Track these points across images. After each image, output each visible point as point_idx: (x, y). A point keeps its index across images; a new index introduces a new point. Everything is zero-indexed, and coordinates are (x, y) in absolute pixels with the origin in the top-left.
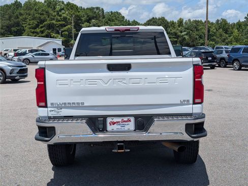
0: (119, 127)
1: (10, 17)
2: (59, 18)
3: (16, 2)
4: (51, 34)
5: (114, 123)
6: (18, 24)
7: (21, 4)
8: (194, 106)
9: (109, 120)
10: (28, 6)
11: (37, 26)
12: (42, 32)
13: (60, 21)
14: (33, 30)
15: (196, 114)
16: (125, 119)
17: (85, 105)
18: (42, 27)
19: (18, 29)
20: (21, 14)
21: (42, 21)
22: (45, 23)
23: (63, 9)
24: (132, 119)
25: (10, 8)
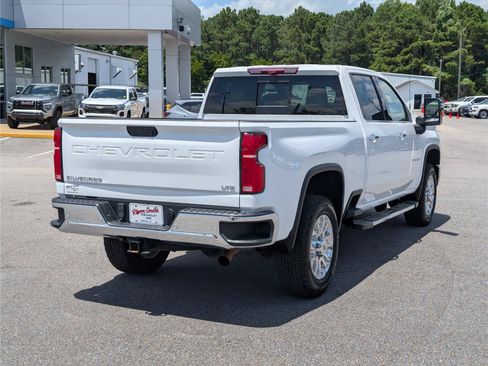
0: (144, 218)
1: (350, 35)
2: (441, 34)
3: (364, 5)
4: (424, 65)
5: (138, 212)
6: (363, 48)
7: (372, 9)
8: (242, 196)
9: (132, 207)
10: (385, 12)
11: (398, 50)
12: (406, 62)
13: (442, 40)
14: (388, 59)
15: (245, 209)
16: (152, 207)
17: (103, 182)
18: (406, 53)
19: (362, 58)
20: (370, 29)
21: (408, 41)
22: (414, 44)
23: (451, 16)
24: (160, 208)
25: (351, 18)
